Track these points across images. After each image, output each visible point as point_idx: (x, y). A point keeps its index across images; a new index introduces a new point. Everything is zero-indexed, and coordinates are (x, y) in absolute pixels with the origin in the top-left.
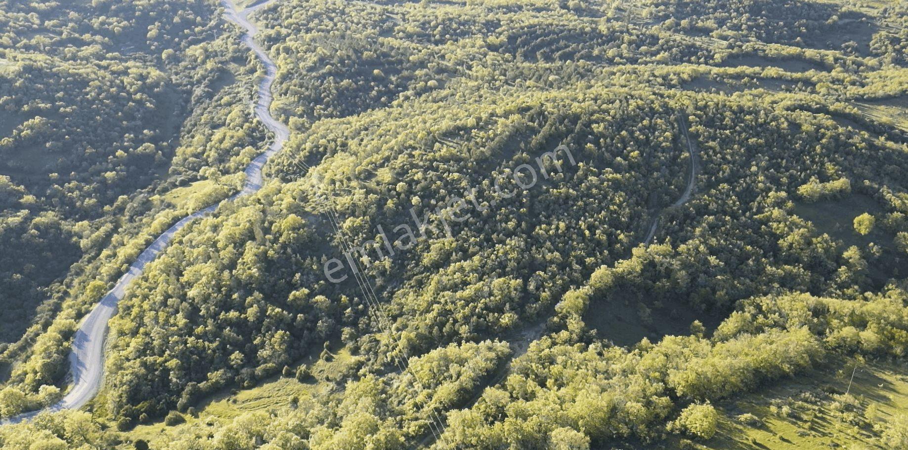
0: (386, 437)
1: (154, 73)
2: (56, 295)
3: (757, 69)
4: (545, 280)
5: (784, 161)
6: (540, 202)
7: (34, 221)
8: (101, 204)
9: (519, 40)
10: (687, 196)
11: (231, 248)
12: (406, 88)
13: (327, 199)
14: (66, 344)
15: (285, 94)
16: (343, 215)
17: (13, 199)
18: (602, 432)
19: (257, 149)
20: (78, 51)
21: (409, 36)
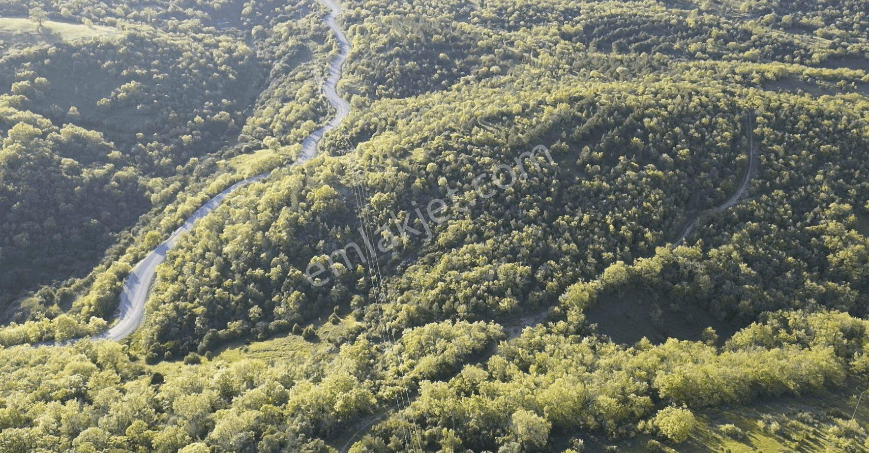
0: (357, 397)
1: (242, 47)
2: (123, 241)
3: (859, 72)
4: (555, 270)
5: (858, 172)
6: (569, 193)
7: (116, 174)
8: (175, 163)
9: (596, 29)
10: (734, 200)
11: (268, 212)
12: (468, 73)
13: (361, 173)
14: (118, 283)
15: (353, 73)
16: (373, 190)
17: (102, 154)
18: (568, 421)
19: (318, 123)
20: (179, 24)
21: (484, 22)
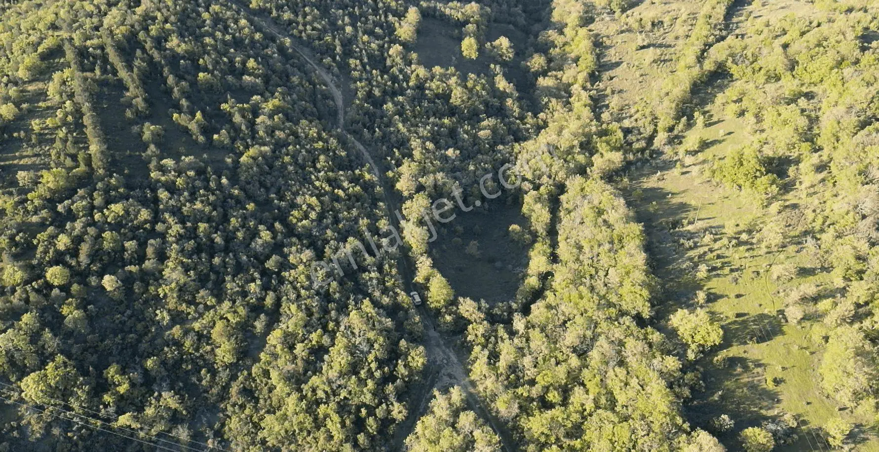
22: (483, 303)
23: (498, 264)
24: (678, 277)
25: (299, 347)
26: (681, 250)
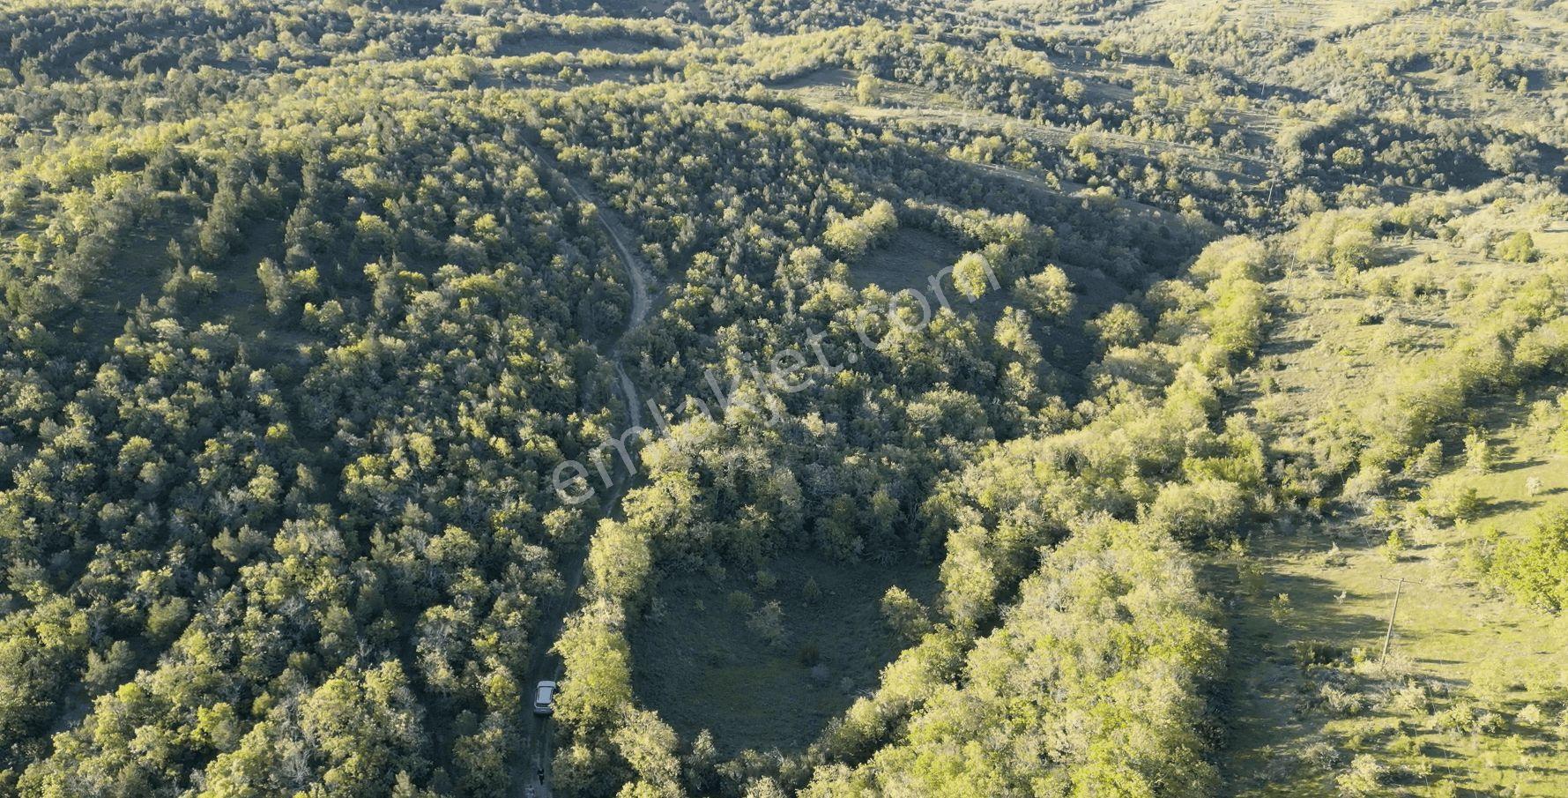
3: (568, 55)
22: (703, 742)
23: (819, 671)
24: (1280, 781)
25: (145, 735)
26: (1313, 713)
